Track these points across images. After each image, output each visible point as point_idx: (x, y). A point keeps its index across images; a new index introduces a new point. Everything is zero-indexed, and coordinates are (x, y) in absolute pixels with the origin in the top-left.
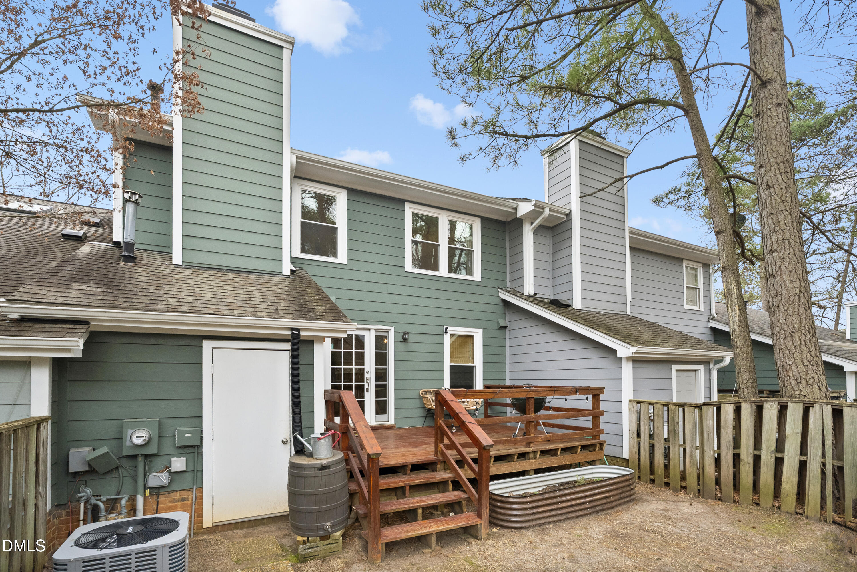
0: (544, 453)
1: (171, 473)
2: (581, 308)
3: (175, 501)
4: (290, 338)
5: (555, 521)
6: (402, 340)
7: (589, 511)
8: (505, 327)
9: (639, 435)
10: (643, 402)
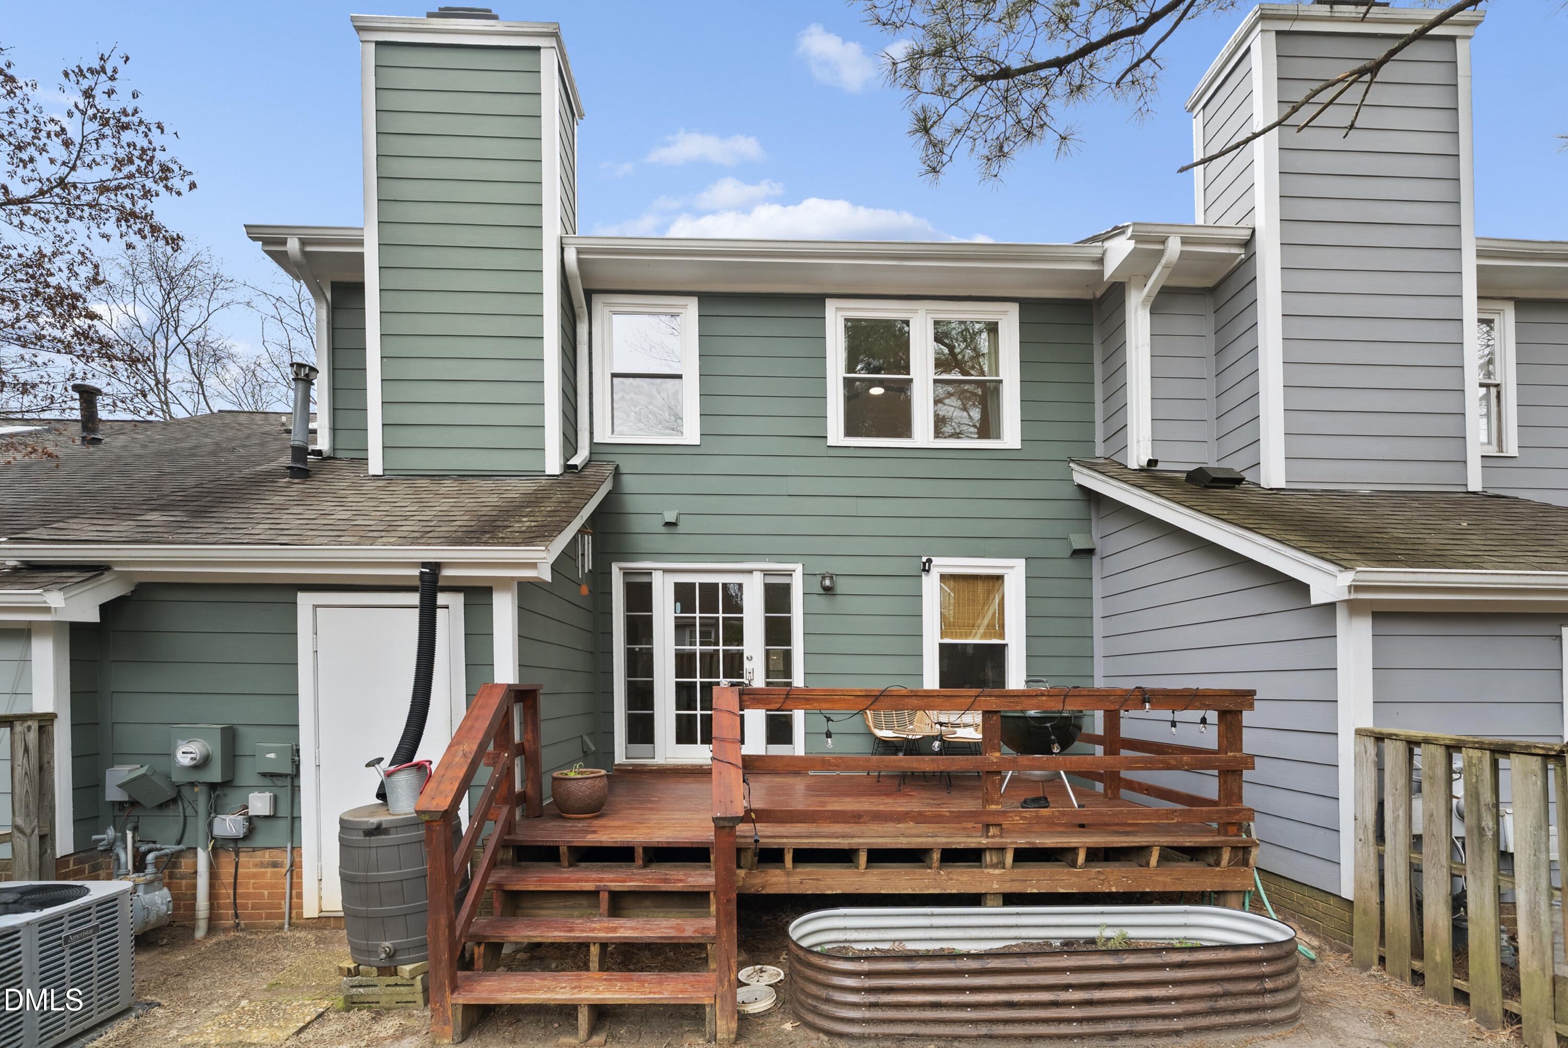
0: (1024, 856)
1: (250, 819)
2: (1283, 486)
3: (262, 865)
4: (417, 583)
5: (947, 1036)
6: (822, 592)
7: (1075, 1029)
8: (1090, 552)
9: (1380, 837)
10: (1390, 736)
